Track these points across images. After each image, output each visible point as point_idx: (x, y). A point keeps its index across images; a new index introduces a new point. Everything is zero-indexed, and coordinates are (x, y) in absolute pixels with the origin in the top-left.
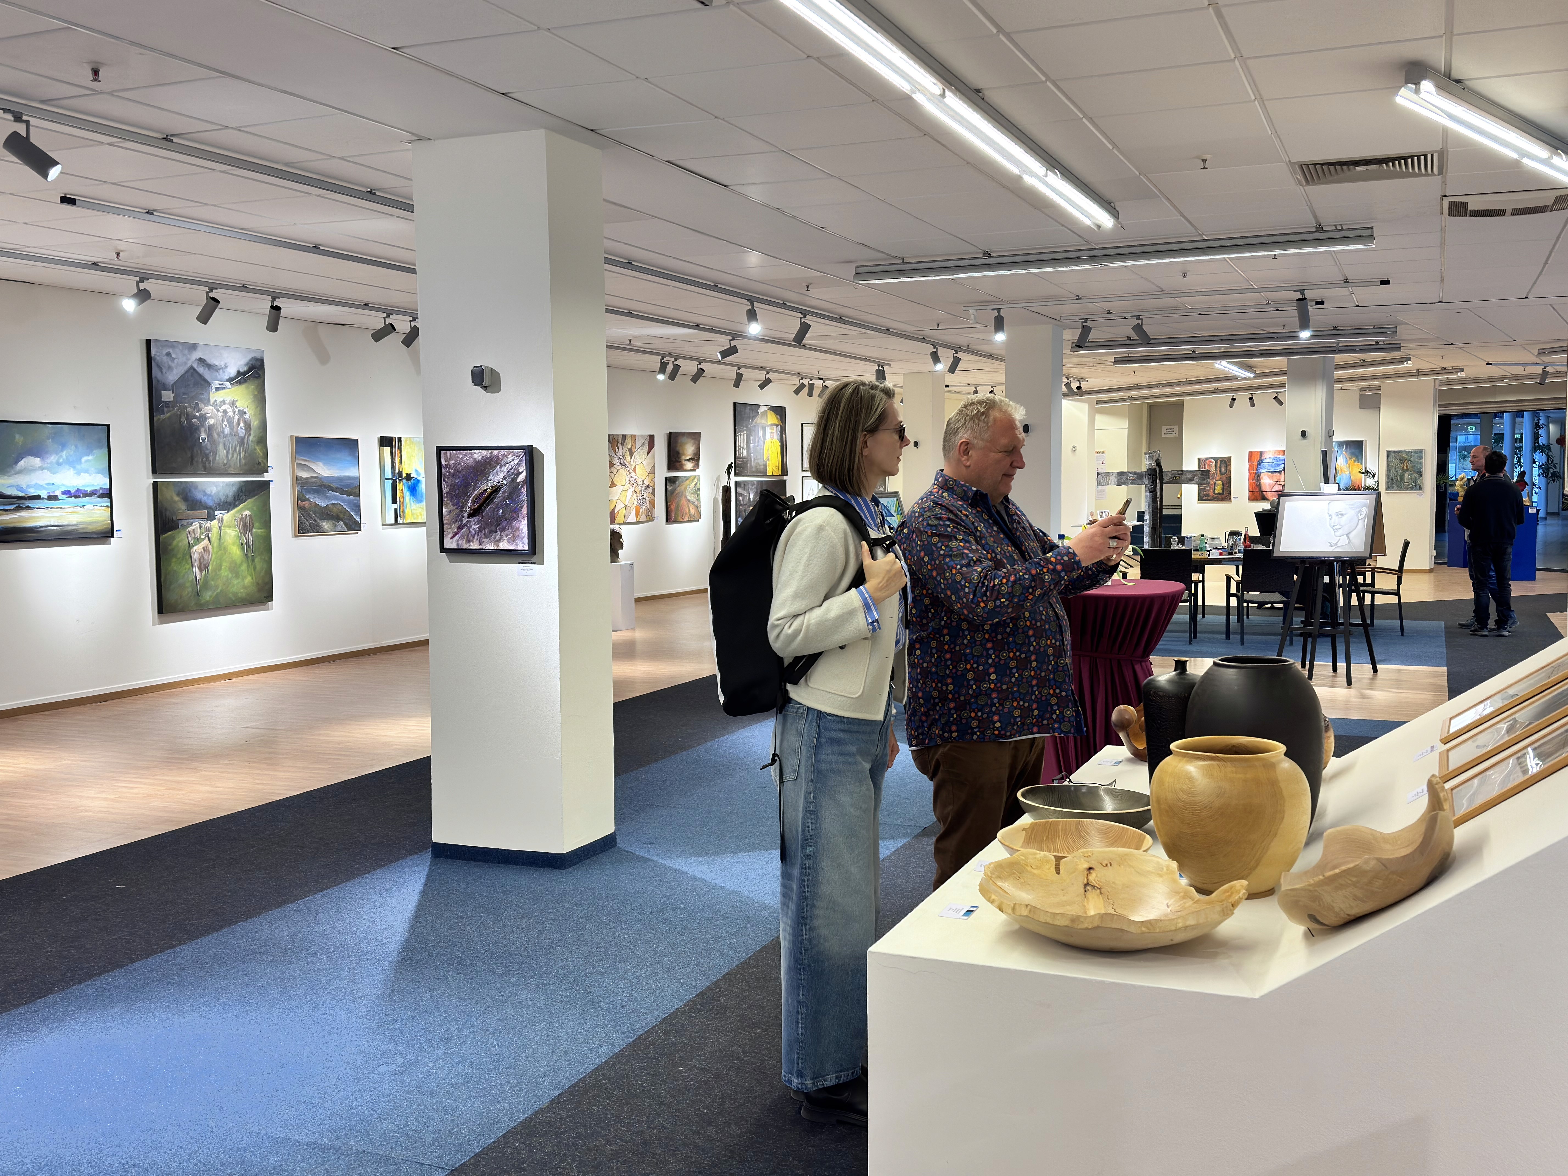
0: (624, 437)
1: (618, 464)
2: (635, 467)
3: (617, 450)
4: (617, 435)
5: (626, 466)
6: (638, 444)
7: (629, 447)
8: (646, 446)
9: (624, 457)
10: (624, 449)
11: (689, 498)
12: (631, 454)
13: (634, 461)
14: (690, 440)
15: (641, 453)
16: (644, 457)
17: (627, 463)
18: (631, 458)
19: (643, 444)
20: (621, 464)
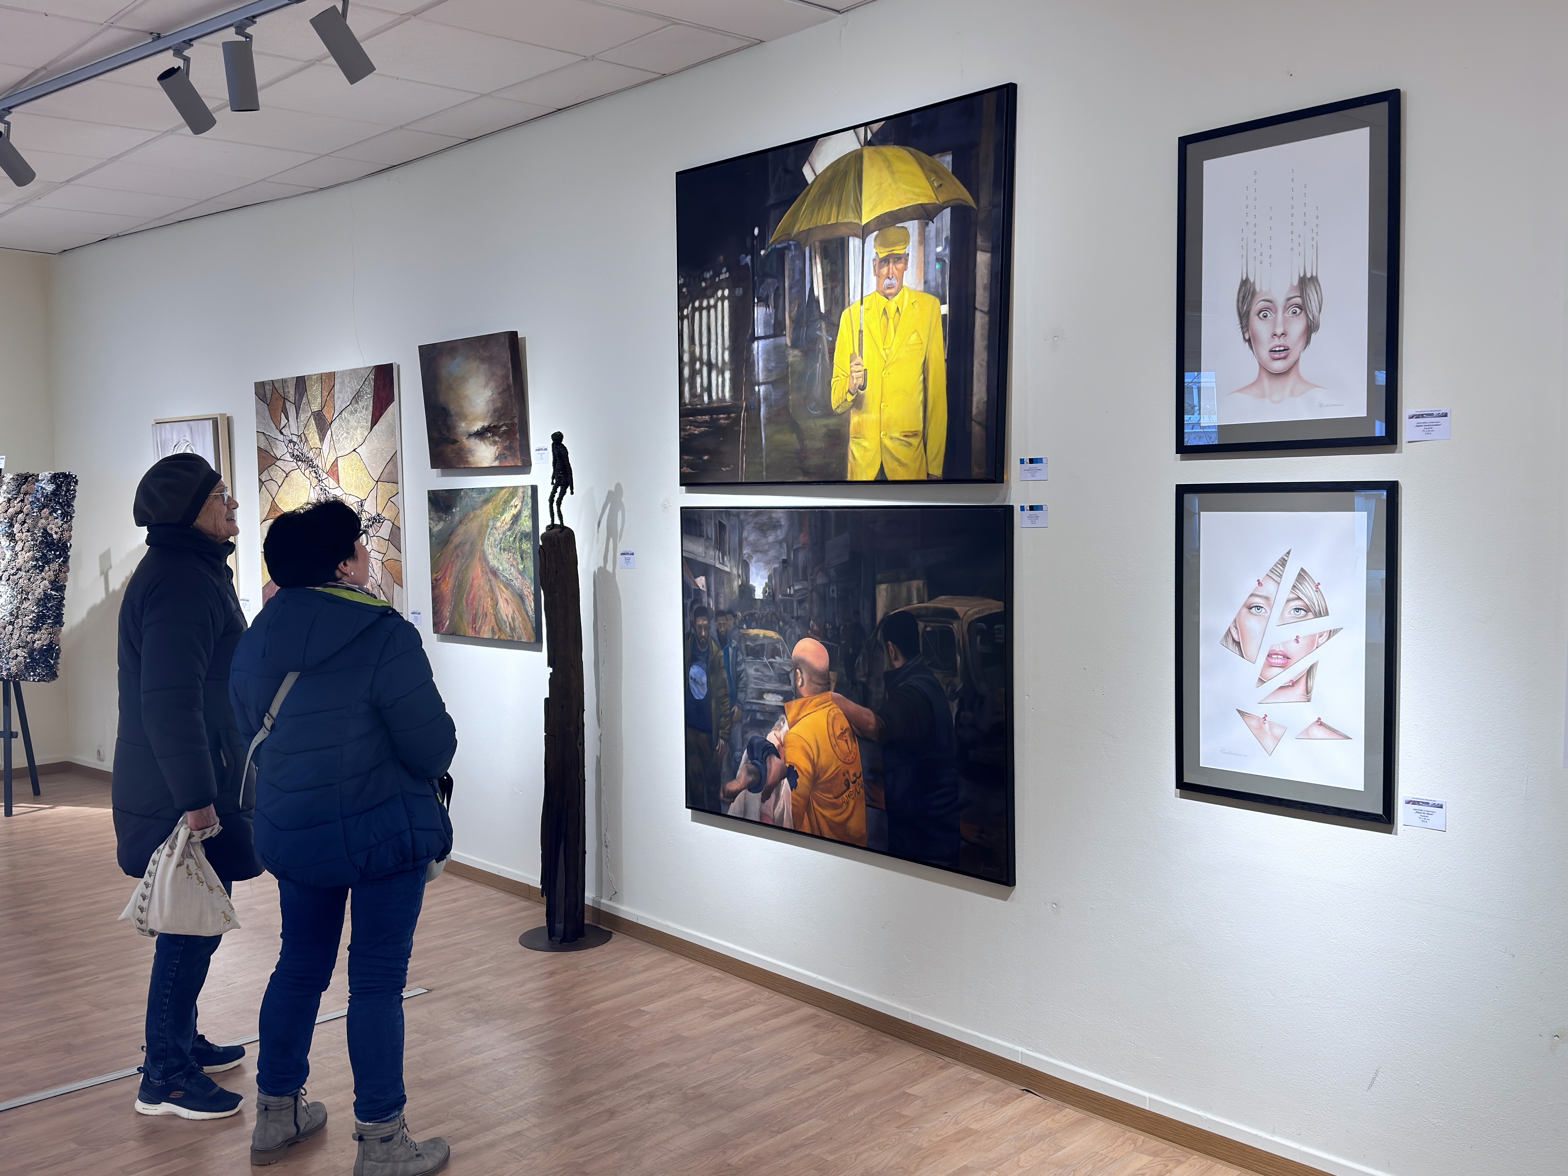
0: (301, 383)
1: (288, 457)
2: (335, 464)
3: (284, 421)
4: (284, 381)
5: (310, 463)
6: (342, 397)
7: (316, 408)
8: (367, 401)
9: (303, 438)
10: (303, 417)
11: (494, 563)
12: (323, 425)
13: (333, 446)
14: (474, 365)
15: (353, 423)
16: (359, 434)
17: (311, 455)
18: (322, 440)
19: (357, 397)
20: (297, 458)
